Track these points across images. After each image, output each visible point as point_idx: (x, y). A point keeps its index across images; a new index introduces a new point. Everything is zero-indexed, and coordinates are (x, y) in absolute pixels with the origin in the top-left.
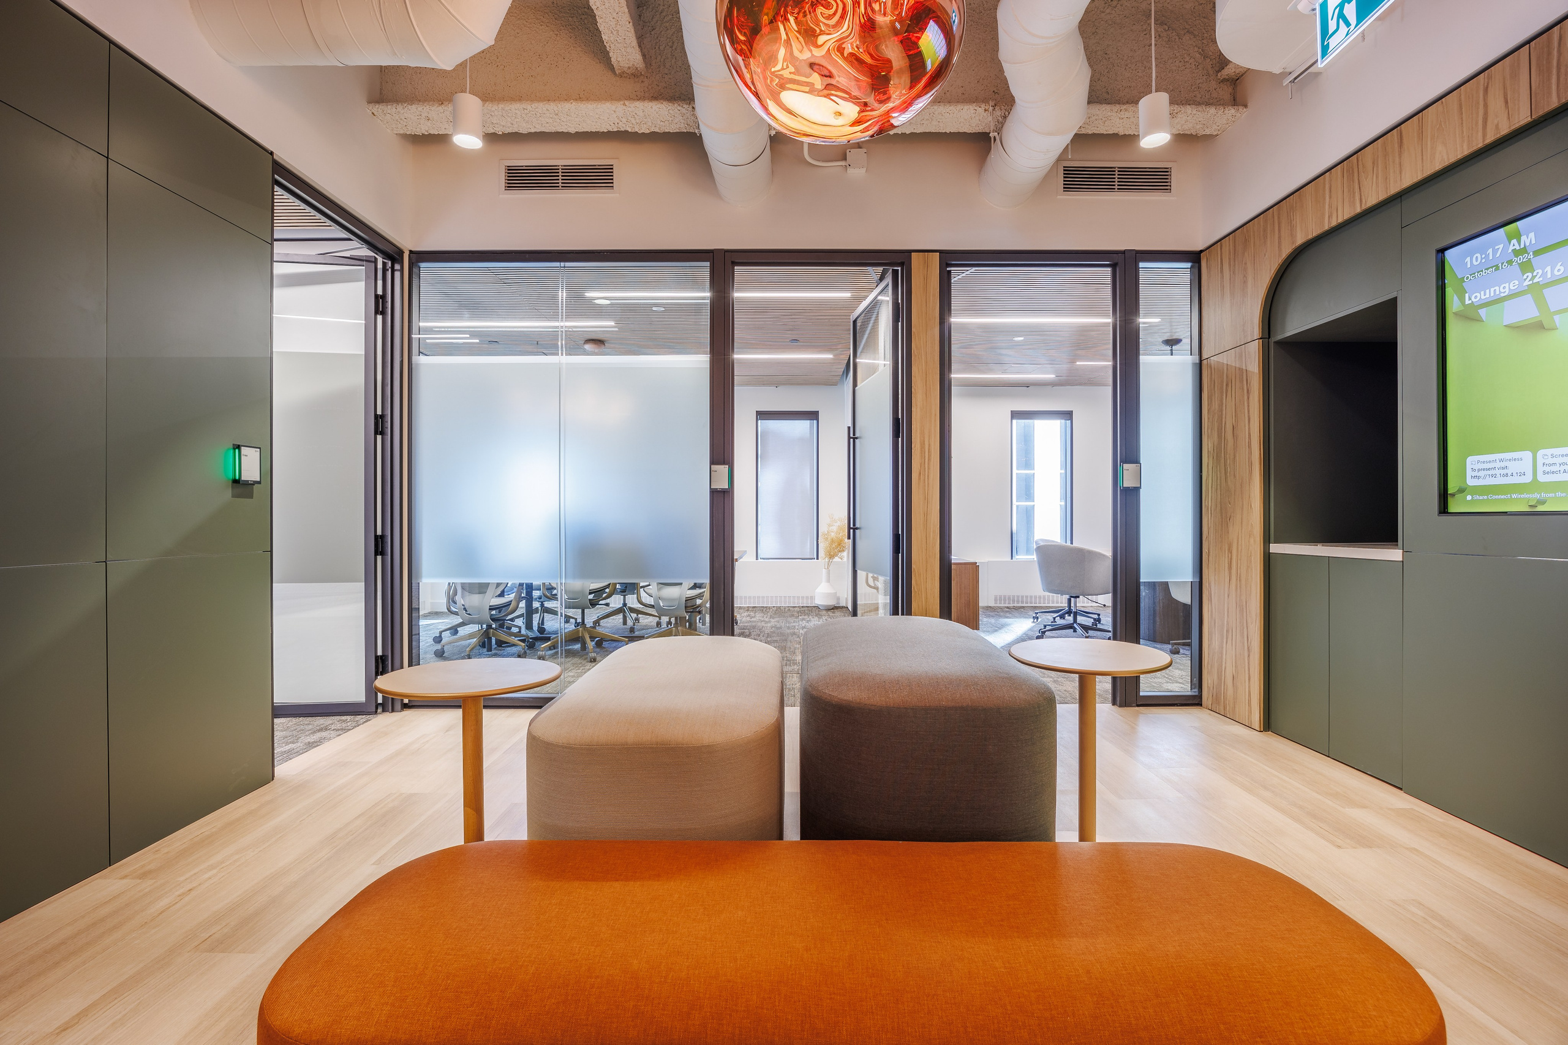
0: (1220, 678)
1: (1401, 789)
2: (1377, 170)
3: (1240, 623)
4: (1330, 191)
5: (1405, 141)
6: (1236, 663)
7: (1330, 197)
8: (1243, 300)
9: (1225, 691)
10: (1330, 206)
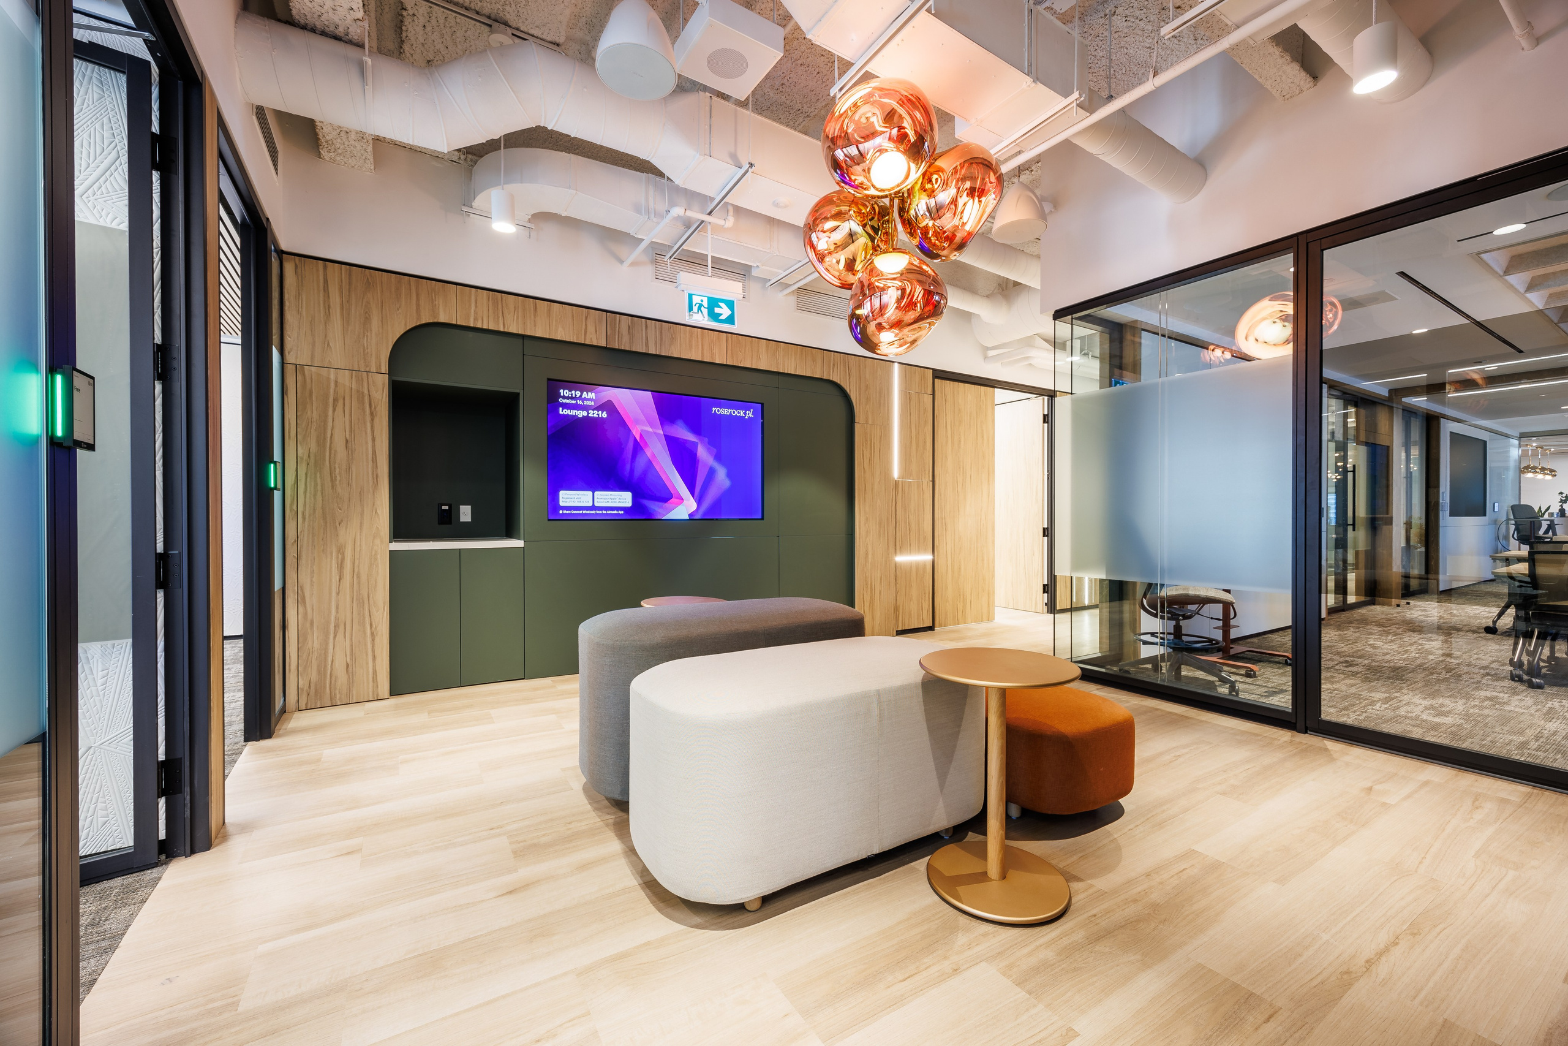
0: (322, 672)
1: (524, 679)
2: (518, 311)
3: (359, 614)
4: (476, 303)
5: (538, 309)
6: (352, 649)
7: (476, 307)
8: (364, 333)
9: (333, 682)
10: (476, 313)
